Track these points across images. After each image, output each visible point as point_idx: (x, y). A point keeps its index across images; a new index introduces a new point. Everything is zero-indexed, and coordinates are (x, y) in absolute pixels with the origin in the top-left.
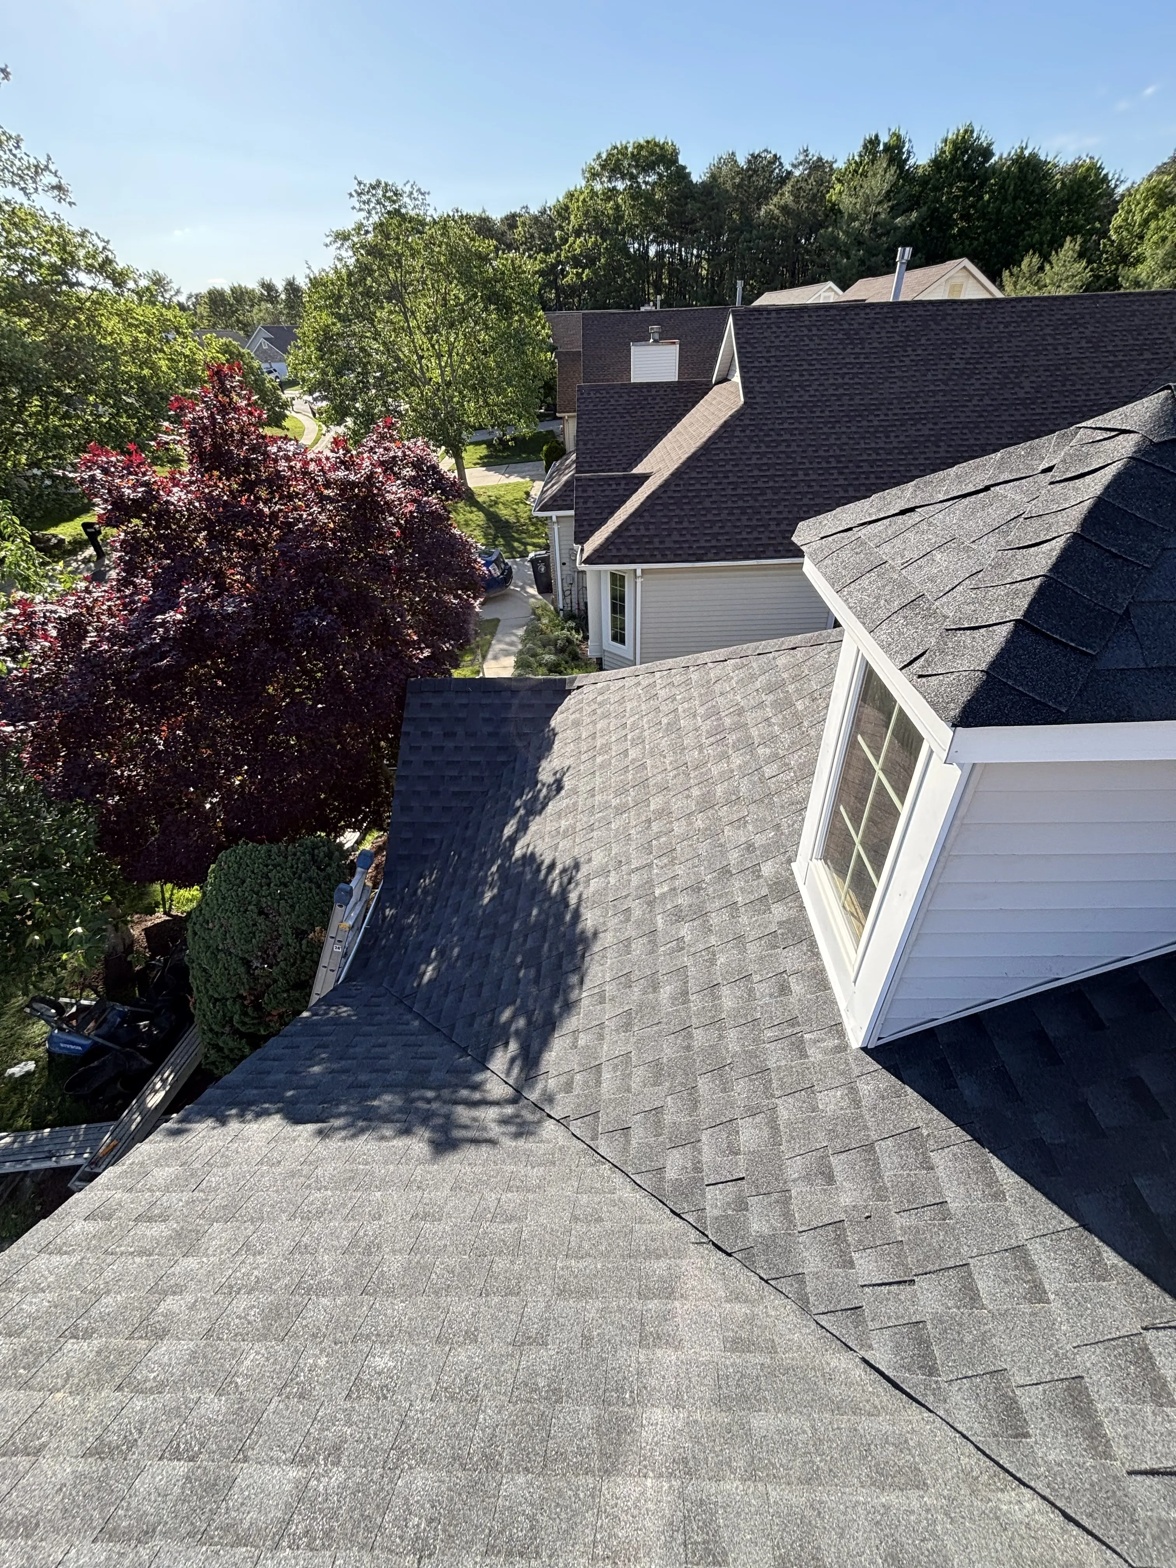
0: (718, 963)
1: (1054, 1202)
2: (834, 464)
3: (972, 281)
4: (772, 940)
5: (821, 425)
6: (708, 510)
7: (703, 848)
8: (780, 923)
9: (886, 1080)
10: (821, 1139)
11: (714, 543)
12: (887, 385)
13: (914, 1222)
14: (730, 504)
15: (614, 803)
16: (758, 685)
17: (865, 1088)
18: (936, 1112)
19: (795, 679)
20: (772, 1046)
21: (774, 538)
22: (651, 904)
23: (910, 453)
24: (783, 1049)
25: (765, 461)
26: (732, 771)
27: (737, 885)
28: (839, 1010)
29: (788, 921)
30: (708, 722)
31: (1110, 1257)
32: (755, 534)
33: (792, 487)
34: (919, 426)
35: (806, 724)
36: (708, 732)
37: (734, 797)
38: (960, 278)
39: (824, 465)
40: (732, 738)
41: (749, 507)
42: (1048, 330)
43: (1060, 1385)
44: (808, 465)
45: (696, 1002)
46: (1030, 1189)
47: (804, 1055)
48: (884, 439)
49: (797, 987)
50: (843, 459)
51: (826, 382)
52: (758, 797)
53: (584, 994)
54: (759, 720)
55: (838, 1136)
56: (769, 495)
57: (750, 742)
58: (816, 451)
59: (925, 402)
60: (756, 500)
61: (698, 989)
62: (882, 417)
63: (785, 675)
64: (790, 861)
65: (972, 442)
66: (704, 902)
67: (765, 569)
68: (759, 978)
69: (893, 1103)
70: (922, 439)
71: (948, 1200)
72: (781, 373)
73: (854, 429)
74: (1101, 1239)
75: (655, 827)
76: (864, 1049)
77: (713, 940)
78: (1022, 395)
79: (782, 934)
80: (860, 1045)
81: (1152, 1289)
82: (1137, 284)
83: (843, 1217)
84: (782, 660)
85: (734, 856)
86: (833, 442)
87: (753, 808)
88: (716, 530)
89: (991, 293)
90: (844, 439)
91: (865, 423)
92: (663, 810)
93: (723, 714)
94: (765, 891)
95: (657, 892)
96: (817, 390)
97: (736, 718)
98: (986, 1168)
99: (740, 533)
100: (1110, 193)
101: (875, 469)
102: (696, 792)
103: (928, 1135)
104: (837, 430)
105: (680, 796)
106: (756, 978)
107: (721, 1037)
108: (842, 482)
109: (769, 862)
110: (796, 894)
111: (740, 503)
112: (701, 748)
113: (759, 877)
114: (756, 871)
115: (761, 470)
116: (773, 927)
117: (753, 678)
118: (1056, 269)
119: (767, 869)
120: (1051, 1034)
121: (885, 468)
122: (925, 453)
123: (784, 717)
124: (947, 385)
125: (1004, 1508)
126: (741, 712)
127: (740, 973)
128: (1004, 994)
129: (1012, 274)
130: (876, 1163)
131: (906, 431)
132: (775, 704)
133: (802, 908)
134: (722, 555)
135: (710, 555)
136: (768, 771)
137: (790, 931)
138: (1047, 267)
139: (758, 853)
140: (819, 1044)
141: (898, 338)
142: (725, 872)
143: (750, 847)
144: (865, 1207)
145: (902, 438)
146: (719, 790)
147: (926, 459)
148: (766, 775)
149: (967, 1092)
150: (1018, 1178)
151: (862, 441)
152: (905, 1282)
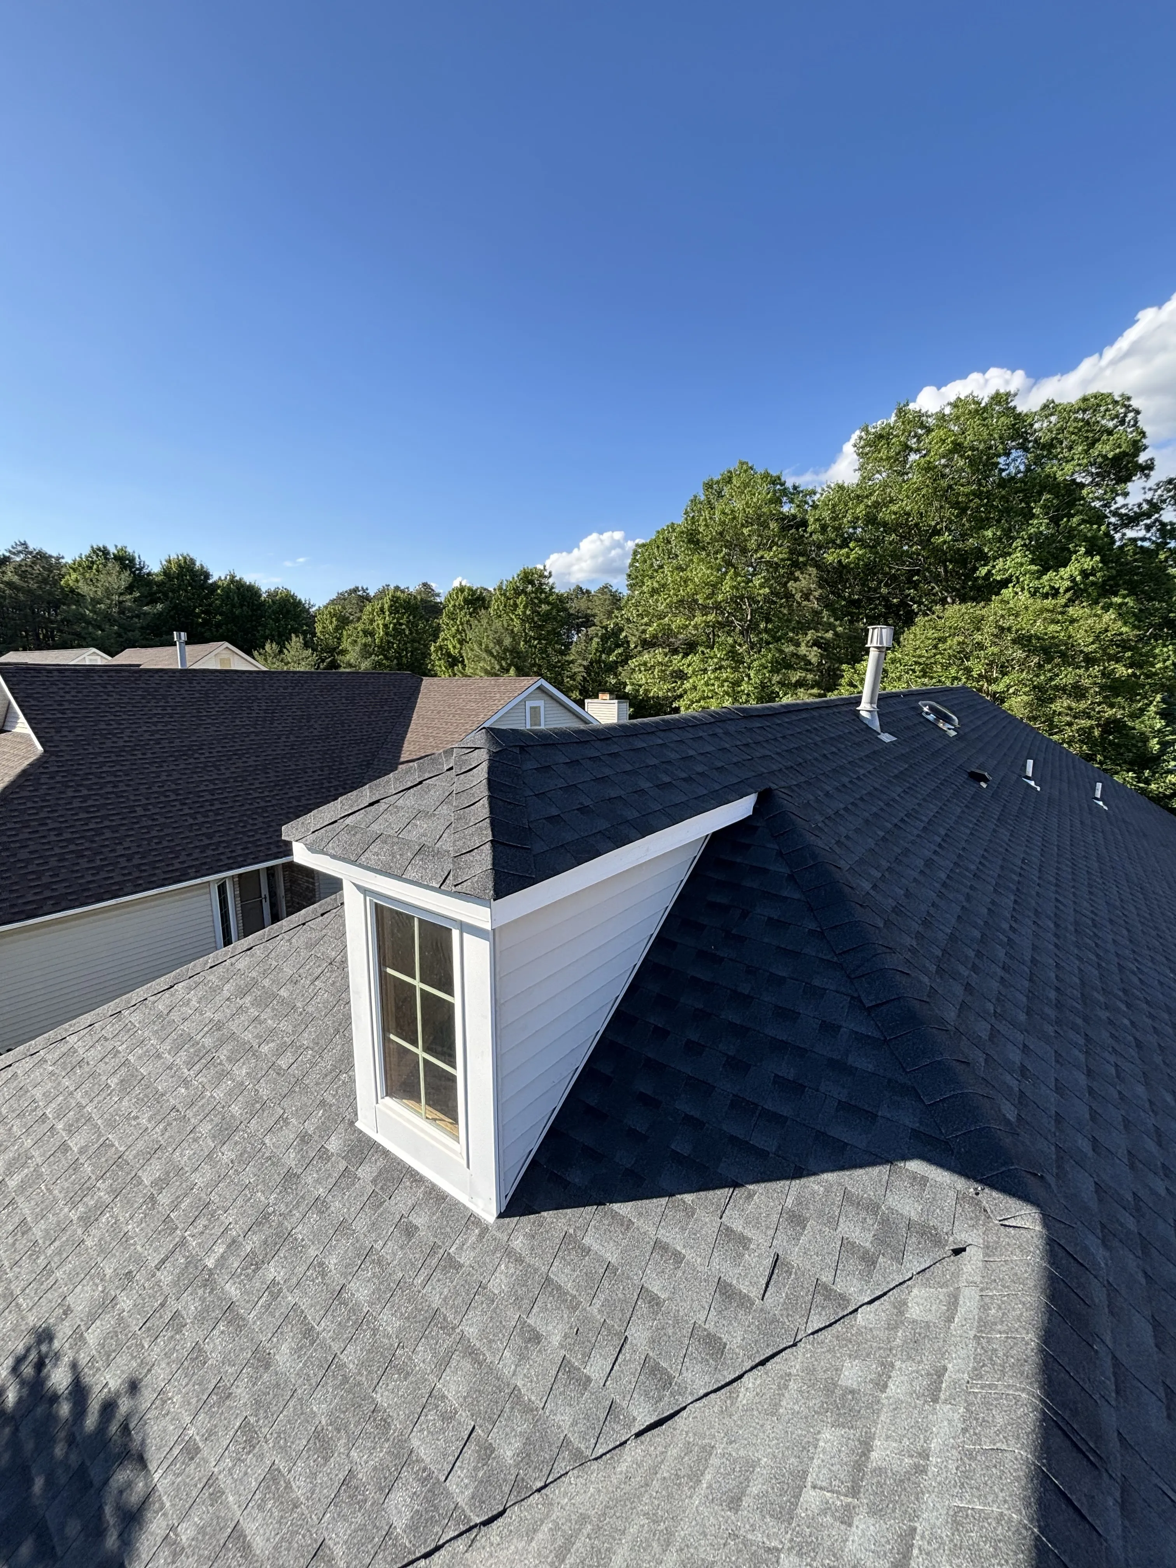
0: (332, 1267)
1: (652, 1198)
2: (173, 797)
3: (236, 657)
4: (375, 1202)
5: (147, 766)
6: (28, 862)
7: (248, 1176)
8: (374, 1181)
9: (526, 1222)
10: (513, 1315)
11: (48, 893)
12: (202, 730)
13: (602, 1297)
14: (57, 850)
15: (74, 1215)
16: (226, 993)
17: (518, 1243)
18: (569, 1211)
19: (265, 974)
20: (428, 1288)
21: (130, 874)
22: (209, 1282)
23: (246, 780)
24: (439, 1280)
25: (90, 803)
26: (242, 1083)
27: (310, 1180)
28: (464, 1206)
29: (380, 1173)
30: (182, 1053)
31: (688, 1198)
32: (103, 875)
33: (135, 823)
34: (244, 759)
35: (299, 1005)
36: (186, 1063)
37: (258, 1106)
38: (226, 655)
39: (163, 799)
40: (223, 1054)
41: (86, 849)
42: (316, 692)
43: (717, 1295)
44: (144, 802)
45: (325, 1328)
46: (639, 1203)
47: (459, 1266)
48: (216, 772)
49: (420, 1220)
50: (181, 792)
51: (139, 730)
52: (286, 1090)
53: (156, 1476)
54: (246, 1023)
55: (522, 1299)
56: (108, 834)
57: (247, 1047)
58: (150, 788)
59: (243, 741)
60: (93, 842)
61: (322, 1312)
62: (207, 755)
63: (254, 974)
64: (352, 1123)
65: (294, 767)
66: (280, 1224)
67: (128, 906)
68: (381, 1243)
69: (542, 1233)
70: (251, 769)
71: (610, 1259)
72: (84, 723)
73: (182, 766)
74: (680, 1194)
75: (164, 1199)
76: (501, 1216)
77: (312, 1252)
78: (316, 733)
79: (382, 1188)
80: (495, 1215)
81: (710, 1194)
82: (350, 665)
83: (563, 1352)
84: (242, 963)
85: (291, 1159)
86: (165, 778)
87: (286, 1103)
88: (45, 879)
89: (257, 667)
90: (175, 775)
91: (191, 760)
92: (168, 1173)
93: (199, 1037)
94: (343, 1165)
95: (210, 1263)
96: (130, 737)
97: (217, 1034)
98: (615, 1215)
99: (82, 877)
100: (307, 611)
101: (217, 796)
102: (205, 1128)
103: (575, 1230)
104: (165, 768)
105: (185, 1144)
106: (377, 1246)
107: (375, 1331)
108: (187, 811)
109: (333, 1138)
110: (374, 1146)
111: (72, 847)
112: (186, 1083)
113: (329, 1159)
114: (323, 1155)
115: (88, 812)
116: (370, 1189)
117: (216, 990)
118: (292, 653)
119: (334, 1145)
120: (592, 1104)
121: (226, 795)
122: (258, 779)
123: (273, 1009)
124: (256, 728)
125: (744, 1402)
126: (219, 1025)
127: (358, 1255)
128: (557, 1100)
129: (260, 654)
130: (559, 1288)
131: (234, 764)
132: (256, 1003)
133: (386, 1153)
134: (64, 904)
135: (45, 909)
136: (283, 1063)
137: (387, 1179)
138: (285, 651)
139: (316, 1138)
140: (465, 1247)
141: (197, 695)
142: (291, 1177)
143: (304, 1138)
144: (571, 1328)
145: (233, 770)
146: (235, 1109)
147: (260, 783)
148: (284, 1067)
149: (577, 1180)
150: (630, 1204)
151: (195, 776)
152: (623, 1345)
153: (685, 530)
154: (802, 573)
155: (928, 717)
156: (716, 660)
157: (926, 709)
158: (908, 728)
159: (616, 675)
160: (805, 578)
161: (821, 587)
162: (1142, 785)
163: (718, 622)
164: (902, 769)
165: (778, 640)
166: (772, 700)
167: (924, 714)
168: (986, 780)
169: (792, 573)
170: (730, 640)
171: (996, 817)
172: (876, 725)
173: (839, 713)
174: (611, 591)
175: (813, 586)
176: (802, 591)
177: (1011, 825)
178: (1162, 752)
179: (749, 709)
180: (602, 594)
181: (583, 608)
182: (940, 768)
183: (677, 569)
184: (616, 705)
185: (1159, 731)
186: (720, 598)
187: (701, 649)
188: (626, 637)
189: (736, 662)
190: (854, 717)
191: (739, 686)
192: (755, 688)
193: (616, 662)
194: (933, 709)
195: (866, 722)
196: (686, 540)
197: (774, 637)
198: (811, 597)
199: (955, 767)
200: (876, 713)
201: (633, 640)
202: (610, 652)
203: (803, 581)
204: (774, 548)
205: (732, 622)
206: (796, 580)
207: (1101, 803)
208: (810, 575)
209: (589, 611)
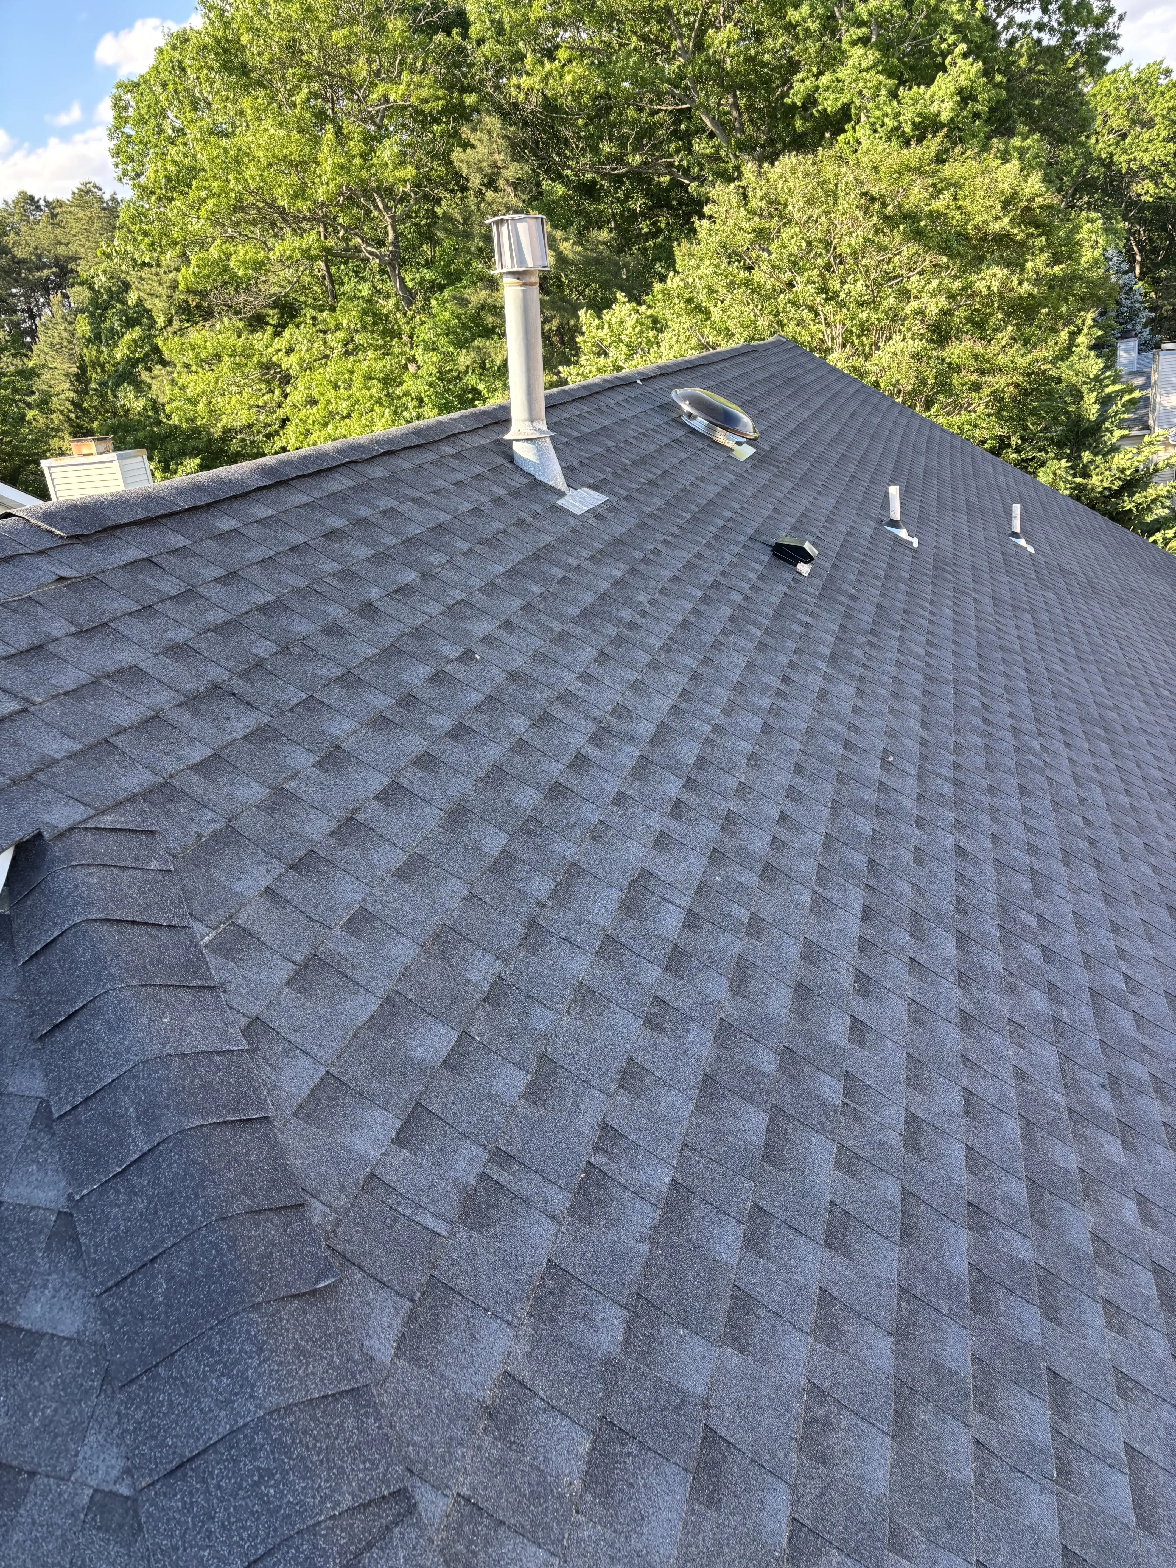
153: (210, 41)
154: (474, 130)
155: (694, 424)
156: (341, 335)
157: (686, 407)
158: (642, 462)
159: (140, 387)
160: (481, 140)
161: (517, 157)
162: (1079, 480)
163: (327, 250)
164: (605, 585)
165: (454, 278)
166: (471, 403)
167: (684, 419)
168: (806, 557)
169: (456, 134)
170: (365, 290)
171: (826, 651)
172: (554, 476)
173: (457, 456)
174: (100, 200)
175: (499, 157)
176: (480, 170)
177: (857, 662)
178: (1103, 417)
179: (428, 427)
180: (84, 209)
181: (45, 243)
182: (707, 552)
183: (211, 132)
184: (116, 463)
185: (1096, 378)
186: (321, 195)
187: (309, 313)
188: (140, 301)
189: (384, 333)
190: (500, 460)
191: (401, 384)
192: (431, 385)
193: (133, 363)
194: (700, 404)
195: (531, 470)
196: (216, 65)
197: (448, 275)
198: (501, 182)
199: (742, 539)
200: (549, 444)
201: (158, 308)
202: (114, 336)
203: (480, 148)
204: (405, 76)
205: (357, 249)
206: (466, 145)
207: (1022, 542)
208: (489, 132)
209: (61, 250)
